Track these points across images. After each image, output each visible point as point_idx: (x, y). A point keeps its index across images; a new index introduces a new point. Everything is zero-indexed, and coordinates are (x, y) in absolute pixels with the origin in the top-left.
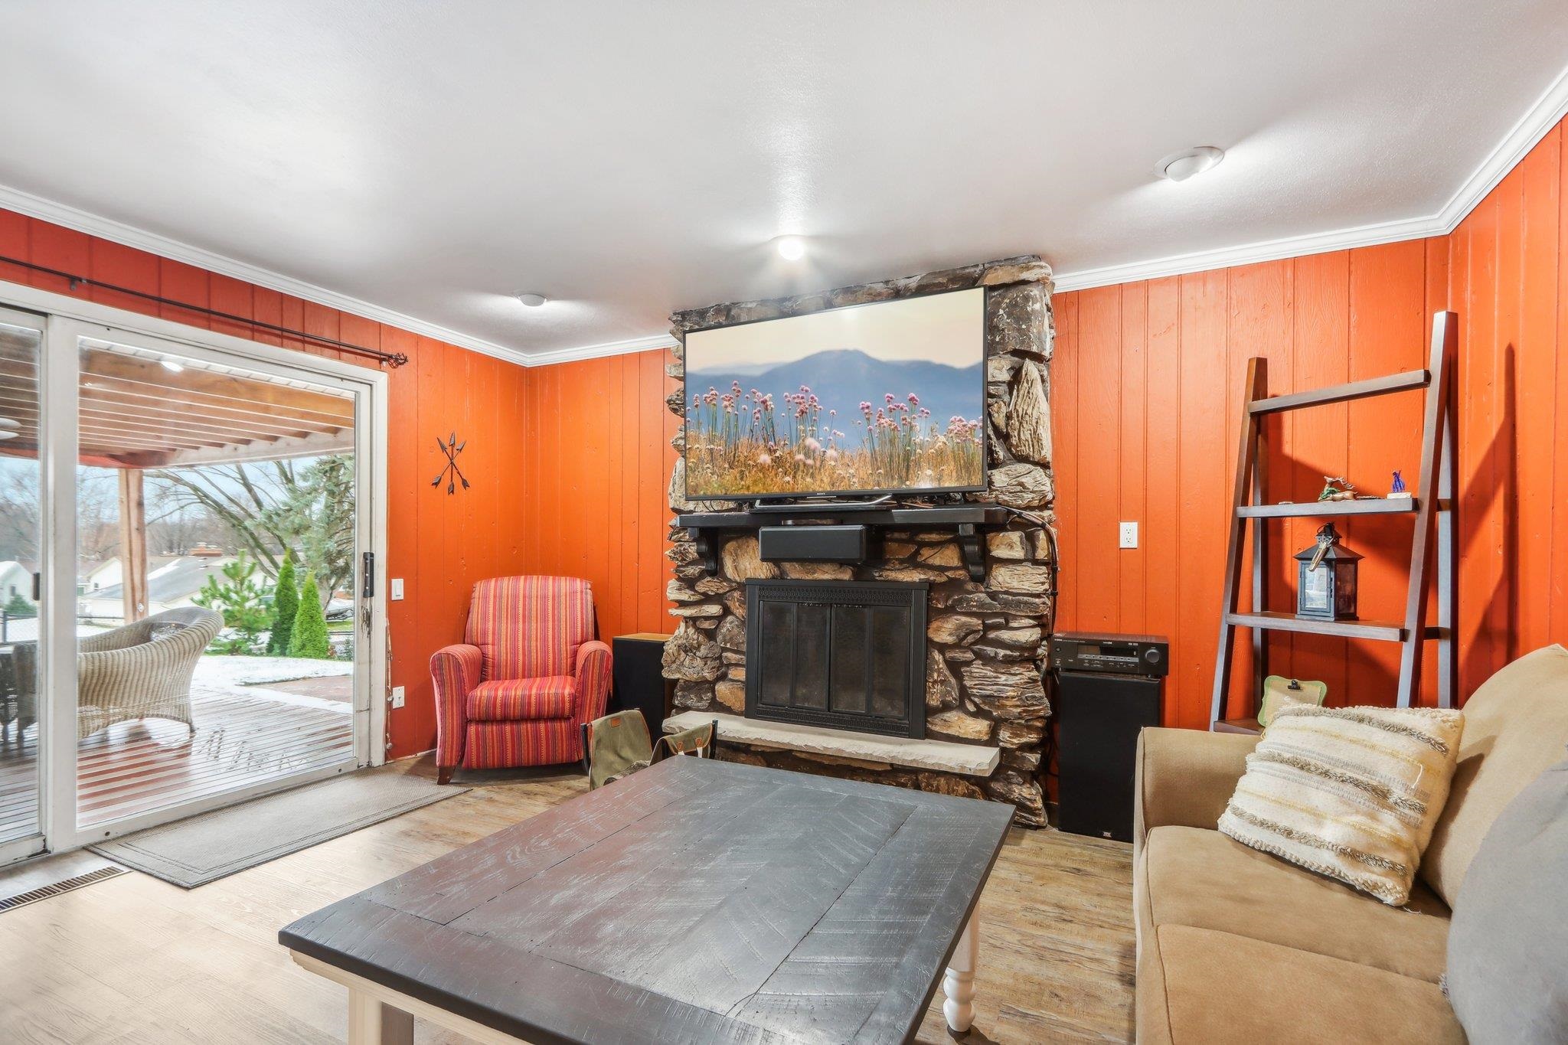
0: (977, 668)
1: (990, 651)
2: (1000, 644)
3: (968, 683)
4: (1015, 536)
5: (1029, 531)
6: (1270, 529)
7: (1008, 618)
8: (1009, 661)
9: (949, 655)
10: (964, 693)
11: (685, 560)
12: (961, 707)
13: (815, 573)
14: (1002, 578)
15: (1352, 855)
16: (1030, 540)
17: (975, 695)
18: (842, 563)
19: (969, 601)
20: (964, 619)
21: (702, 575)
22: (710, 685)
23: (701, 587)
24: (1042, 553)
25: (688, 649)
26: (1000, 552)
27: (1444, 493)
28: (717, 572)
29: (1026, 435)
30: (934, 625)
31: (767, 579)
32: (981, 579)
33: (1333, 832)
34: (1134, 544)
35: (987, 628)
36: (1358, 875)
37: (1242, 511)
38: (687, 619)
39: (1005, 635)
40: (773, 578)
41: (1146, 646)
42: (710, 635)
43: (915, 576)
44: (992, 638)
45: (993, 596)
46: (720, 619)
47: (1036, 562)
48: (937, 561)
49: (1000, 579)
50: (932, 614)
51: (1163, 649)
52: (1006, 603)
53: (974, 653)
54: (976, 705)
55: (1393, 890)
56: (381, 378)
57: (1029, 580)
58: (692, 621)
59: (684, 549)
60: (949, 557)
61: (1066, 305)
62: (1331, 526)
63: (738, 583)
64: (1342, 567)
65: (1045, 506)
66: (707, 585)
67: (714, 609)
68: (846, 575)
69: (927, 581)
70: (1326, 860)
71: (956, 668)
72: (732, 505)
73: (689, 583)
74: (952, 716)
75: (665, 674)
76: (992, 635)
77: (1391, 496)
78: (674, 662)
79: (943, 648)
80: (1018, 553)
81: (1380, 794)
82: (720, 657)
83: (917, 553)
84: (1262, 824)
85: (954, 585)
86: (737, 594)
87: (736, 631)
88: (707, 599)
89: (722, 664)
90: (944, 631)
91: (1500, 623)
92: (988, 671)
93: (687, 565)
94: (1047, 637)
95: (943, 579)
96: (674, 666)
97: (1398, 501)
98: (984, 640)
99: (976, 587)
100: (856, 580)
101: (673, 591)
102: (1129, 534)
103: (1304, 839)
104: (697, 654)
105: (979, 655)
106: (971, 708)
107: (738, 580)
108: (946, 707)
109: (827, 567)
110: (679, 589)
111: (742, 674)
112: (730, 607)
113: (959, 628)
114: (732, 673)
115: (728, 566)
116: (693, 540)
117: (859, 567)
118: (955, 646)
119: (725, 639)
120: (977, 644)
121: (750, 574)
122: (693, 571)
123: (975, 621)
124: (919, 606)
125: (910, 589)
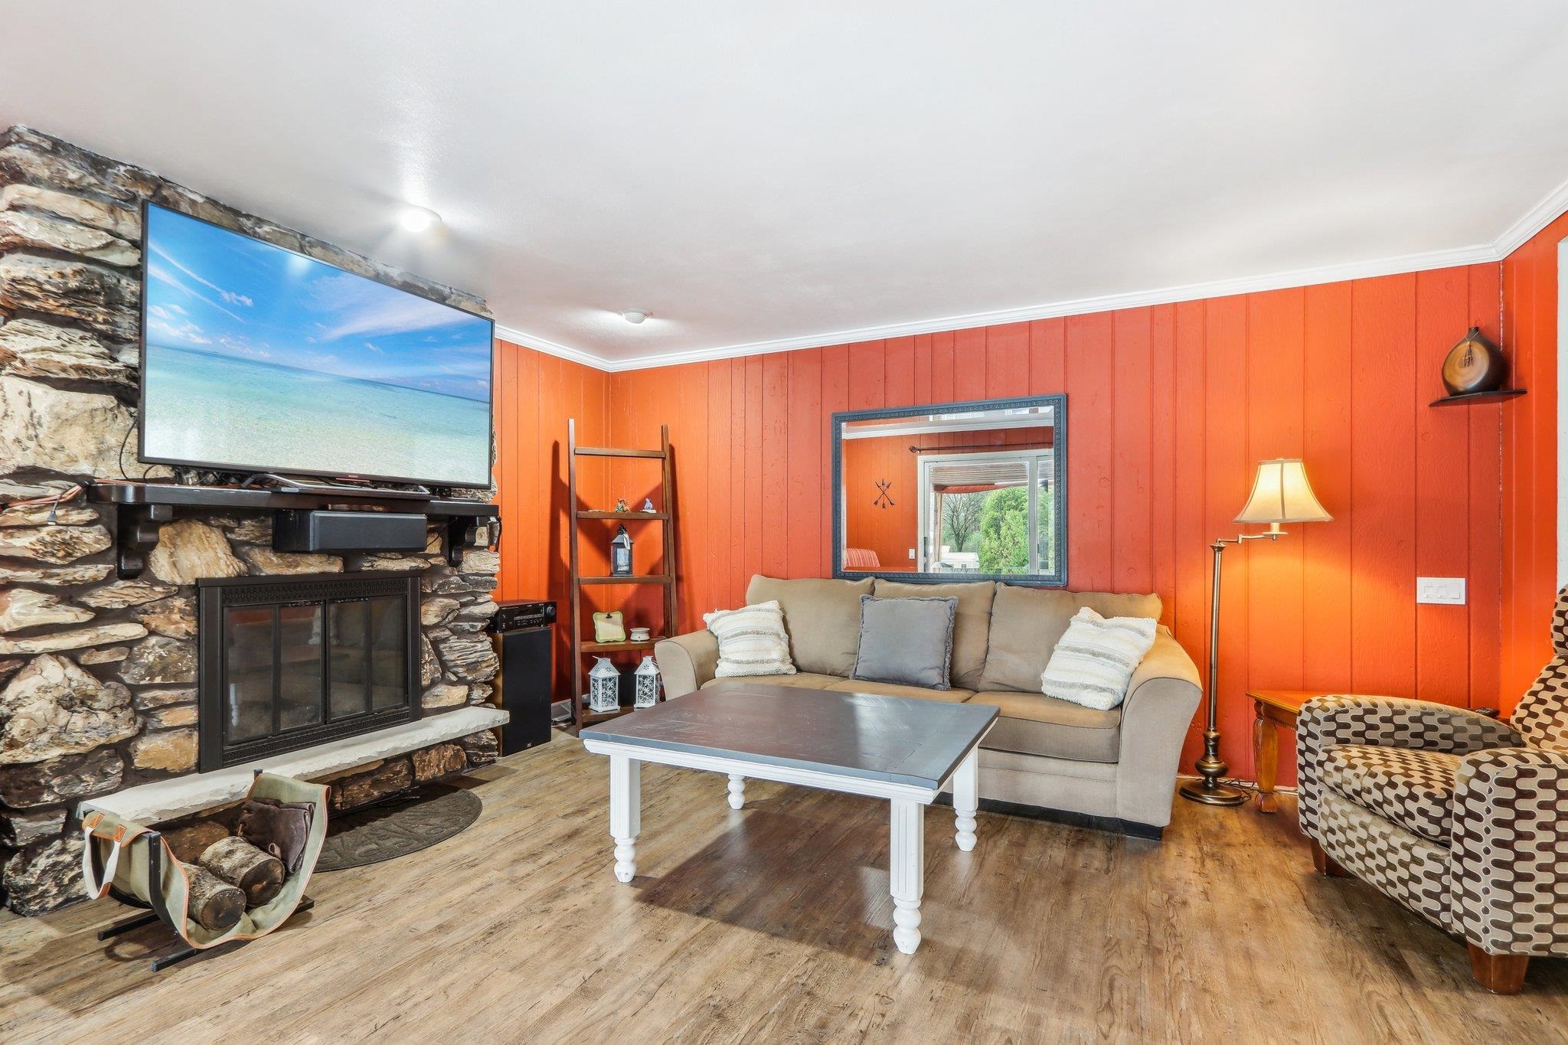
0: (454, 641)
1: (466, 625)
2: (471, 618)
3: (447, 657)
4: (486, 526)
7: (476, 595)
9: (431, 636)
10: (444, 666)
11: (69, 555)
12: (446, 680)
13: (296, 567)
14: (473, 562)
16: (492, 534)
17: (456, 666)
19: (449, 583)
20: (446, 601)
21: (107, 581)
22: (122, 750)
23: (97, 599)
28: (138, 573)
30: (423, 610)
31: (229, 579)
32: (455, 563)
35: (463, 605)
38: (55, 654)
39: (476, 610)
40: (239, 576)
41: (546, 605)
43: (406, 565)
44: (463, 615)
45: (466, 578)
46: (129, 644)
47: (492, 546)
48: (428, 550)
49: (471, 563)
50: (423, 599)
52: (477, 584)
53: (450, 629)
54: (455, 674)
57: (490, 563)
58: (72, 656)
59: (71, 538)
60: (435, 545)
63: (180, 587)
67: (132, 630)
69: (418, 569)
71: (435, 643)
72: (164, 472)
73: (69, 594)
74: (441, 689)
76: (465, 611)
78: (45, 730)
79: (426, 629)
80: (486, 541)
82: (137, 702)
85: (434, 570)
86: (179, 603)
87: (175, 656)
88: (102, 616)
89: (137, 712)
90: (431, 615)
92: (465, 643)
93: (72, 564)
95: (427, 566)
96: (44, 738)
98: (458, 618)
99: (452, 572)
100: (350, 571)
104: (96, 705)
105: (454, 632)
106: (454, 678)
107: (179, 581)
108: (434, 683)
109: (311, 559)
111: (190, 715)
112: (155, 621)
113: (443, 608)
114: (166, 719)
115: (161, 564)
116: (90, 523)
117: (348, 556)
118: (436, 626)
119: (150, 671)
120: (455, 623)
121: (202, 572)
122: (89, 572)
123: (451, 601)
124: (413, 593)
125: (402, 577)
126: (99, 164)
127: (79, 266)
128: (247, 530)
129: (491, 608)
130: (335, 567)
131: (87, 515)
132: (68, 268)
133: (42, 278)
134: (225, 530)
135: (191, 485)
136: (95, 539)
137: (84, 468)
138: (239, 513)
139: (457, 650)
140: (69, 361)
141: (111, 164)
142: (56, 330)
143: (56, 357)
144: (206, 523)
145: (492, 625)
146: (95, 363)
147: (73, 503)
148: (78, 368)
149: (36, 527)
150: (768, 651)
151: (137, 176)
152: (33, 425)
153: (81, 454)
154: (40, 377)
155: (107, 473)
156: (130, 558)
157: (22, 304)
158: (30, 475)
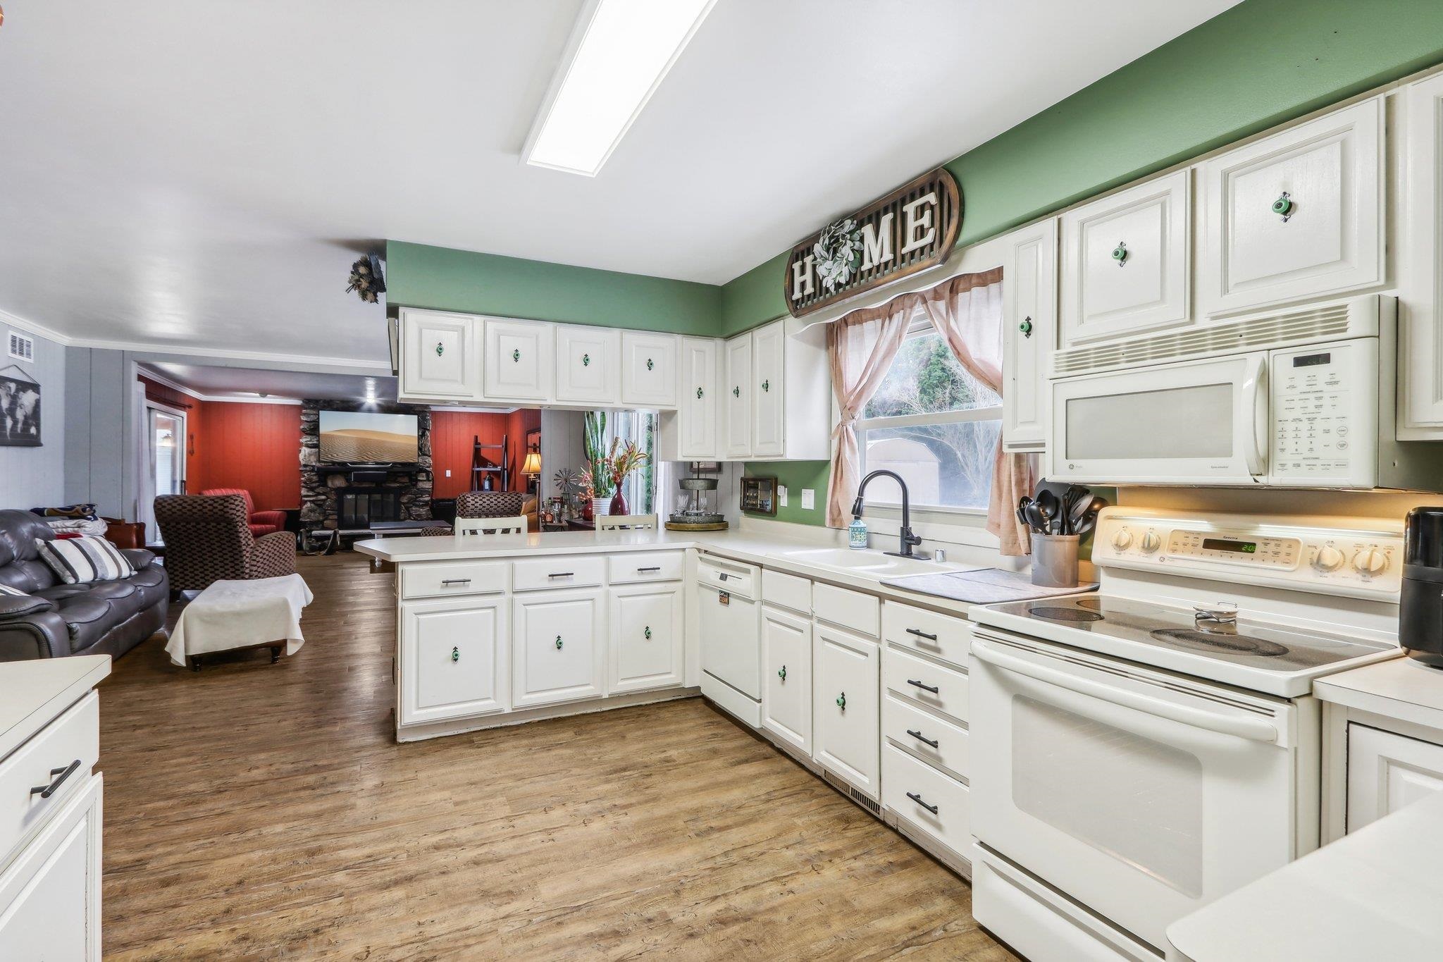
1: (418, 503)
2: (421, 501)
3: (411, 512)
4: (424, 474)
5: (428, 473)
6: (479, 473)
7: (422, 495)
8: (423, 506)
9: (406, 505)
10: (410, 515)
11: (310, 481)
12: (409, 519)
13: (363, 485)
14: (421, 485)
16: (428, 476)
18: (372, 482)
19: (411, 491)
20: (410, 495)
21: (318, 486)
22: (322, 522)
23: (317, 490)
24: (430, 479)
25: (311, 510)
26: (420, 478)
27: (506, 467)
28: (324, 484)
29: (426, 449)
30: (402, 498)
31: (344, 487)
32: (415, 485)
34: (450, 476)
35: (417, 497)
37: (473, 469)
38: (310, 501)
39: (421, 499)
40: (347, 486)
42: (319, 506)
43: (396, 485)
45: (418, 489)
46: (324, 500)
47: (429, 480)
48: (403, 481)
50: (402, 495)
52: (422, 491)
56: (184, 414)
57: (428, 485)
58: (313, 501)
59: (310, 478)
60: (406, 480)
61: (434, 413)
62: (489, 473)
63: (333, 489)
64: (491, 481)
65: (429, 467)
66: (320, 490)
67: (323, 497)
68: (374, 485)
69: (399, 486)
71: (407, 509)
72: (330, 464)
73: (311, 489)
74: (407, 521)
75: (301, 519)
76: (417, 499)
78: (306, 515)
79: (404, 504)
80: (425, 479)
82: (325, 513)
85: (406, 487)
86: (332, 492)
87: (332, 503)
88: (319, 494)
89: (326, 515)
90: (404, 500)
92: (417, 509)
93: (311, 483)
94: (432, 499)
95: (404, 485)
96: (306, 517)
97: (499, 468)
98: (416, 501)
99: (413, 487)
100: (376, 486)
101: (304, 492)
102: (448, 473)
104: (316, 512)
105: (414, 505)
107: (333, 487)
108: (405, 519)
109: (366, 483)
110: (308, 491)
111: (336, 517)
112: (330, 496)
113: (409, 498)
114: (331, 517)
115: (330, 484)
116: (315, 475)
117: (377, 483)
118: (407, 503)
119: (328, 507)
120: (413, 502)
121: (338, 486)
122: (314, 485)
123: (413, 496)
124: (399, 492)
125: (395, 488)
126: (317, 401)
127: (313, 423)
128: (347, 476)
129: (427, 499)
131: (314, 473)
132: (311, 424)
133: (304, 427)
134: (343, 476)
135: (337, 466)
136: (315, 478)
137: (314, 464)
138: (345, 473)
139: (414, 510)
140: (310, 443)
141: (320, 400)
142: (309, 436)
143: (308, 442)
144: (340, 475)
145: (431, 504)
146: (314, 442)
147: (313, 471)
148: (312, 444)
149: (305, 476)
151: (325, 401)
152: (305, 456)
153: (313, 461)
154: (308, 446)
155: (318, 465)
156: (323, 482)
157: (305, 432)
158: (305, 466)
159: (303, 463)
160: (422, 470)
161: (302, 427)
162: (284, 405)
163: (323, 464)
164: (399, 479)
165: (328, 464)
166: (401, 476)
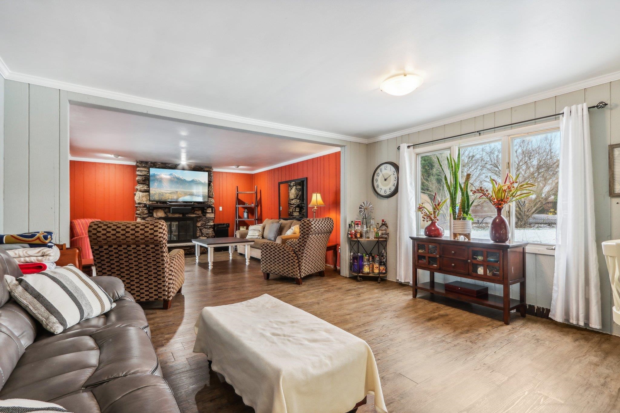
0: (204, 230)
1: (206, 227)
2: (208, 225)
3: (203, 232)
4: (210, 209)
5: (212, 208)
7: (209, 221)
8: (210, 228)
10: (202, 234)
11: (143, 213)
12: (202, 236)
13: (174, 215)
14: (208, 215)
15: (258, 236)
16: (212, 210)
18: (180, 213)
19: (203, 219)
21: (148, 217)
24: (214, 212)
26: (208, 211)
27: (257, 205)
29: (211, 194)
30: (197, 223)
32: (205, 216)
33: (257, 234)
34: (221, 210)
35: (206, 223)
36: (258, 237)
37: (237, 206)
39: (209, 224)
41: (227, 224)
43: (194, 216)
45: (206, 218)
47: (212, 212)
48: (198, 213)
50: (198, 221)
51: (229, 224)
52: (209, 219)
54: (204, 235)
55: (261, 238)
57: (212, 216)
59: (144, 211)
60: (200, 212)
61: (214, 172)
65: (213, 205)
69: (196, 216)
70: (257, 237)
71: (200, 230)
72: (155, 202)
77: (252, 205)
79: (199, 227)
80: (211, 212)
81: (260, 231)
83: (194, 212)
84: (252, 236)
85: (200, 217)
90: (199, 224)
91: (260, 218)
92: (207, 230)
93: (143, 215)
94: (214, 224)
98: (205, 225)
100: (183, 216)
102: (221, 209)
103: (255, 236)
105: (204, 228)
106: (204, 236)
107: (157, 217)
108: (200, 236)
109: (177, 214)
110: (141, 220)
113: (201, 223)
115: (155, 215)
116: (146, 209)
117: (184, 214)
118: (201, 226)
120: (204, 226)
121: (160, 216)
122: (145, 216)
123: (204, 222)
124: (195, 220)
125: (193, 218)
126: (146, 163)
127: (144, 176)
128: (167, 210)
129: (212, 224)
130: (181, 216)
131: (145, 208)
133: (140, 179)
134: (164, 210)
135: (159, 204)
136: (146, 212)
137: (145, 202)
138: (166, 208)
139: (205, 231)
140: (143, 189)
141: (148, 162)
142: (142, 185)
143: (142, 189)
144: (161, 209)
145: (214, 227)
146: (146, 189)
147: (144, 207)
148: (144, 190)
149: (140, 210)
150: (256, 234)
151: (152, 163)
152: (139, 197)
153: (145, 201)
154: (141, 191)
155: (148, 203)
156: (150, 214)
157: (139, 182)
158: (139, 204)
159: (137, 201)
160: (210, 207)
161: (137, 179)
162: (123, 165)
163: (151, 203)
164: (196, 212)
165: (153, 202)
166: (197, 210)
